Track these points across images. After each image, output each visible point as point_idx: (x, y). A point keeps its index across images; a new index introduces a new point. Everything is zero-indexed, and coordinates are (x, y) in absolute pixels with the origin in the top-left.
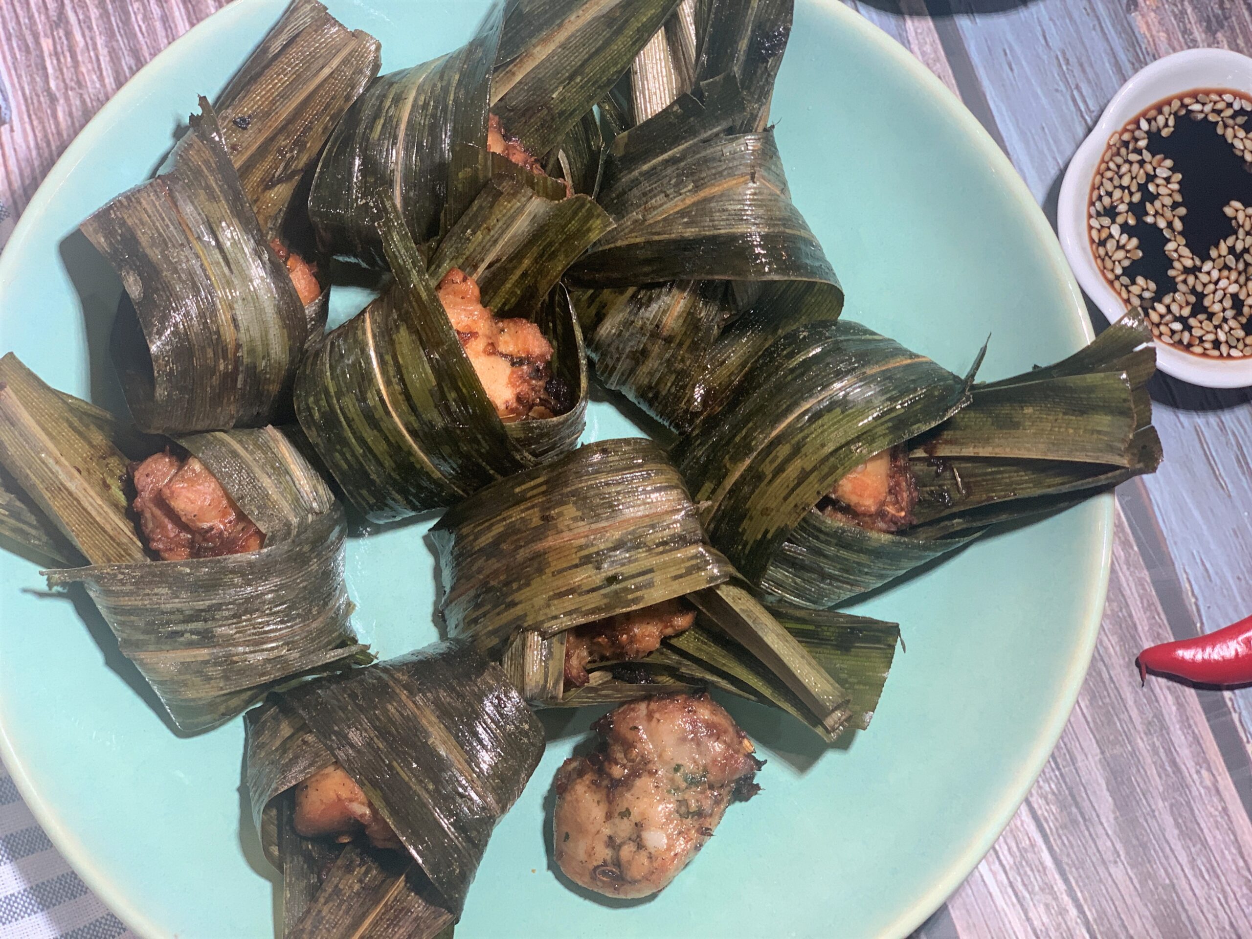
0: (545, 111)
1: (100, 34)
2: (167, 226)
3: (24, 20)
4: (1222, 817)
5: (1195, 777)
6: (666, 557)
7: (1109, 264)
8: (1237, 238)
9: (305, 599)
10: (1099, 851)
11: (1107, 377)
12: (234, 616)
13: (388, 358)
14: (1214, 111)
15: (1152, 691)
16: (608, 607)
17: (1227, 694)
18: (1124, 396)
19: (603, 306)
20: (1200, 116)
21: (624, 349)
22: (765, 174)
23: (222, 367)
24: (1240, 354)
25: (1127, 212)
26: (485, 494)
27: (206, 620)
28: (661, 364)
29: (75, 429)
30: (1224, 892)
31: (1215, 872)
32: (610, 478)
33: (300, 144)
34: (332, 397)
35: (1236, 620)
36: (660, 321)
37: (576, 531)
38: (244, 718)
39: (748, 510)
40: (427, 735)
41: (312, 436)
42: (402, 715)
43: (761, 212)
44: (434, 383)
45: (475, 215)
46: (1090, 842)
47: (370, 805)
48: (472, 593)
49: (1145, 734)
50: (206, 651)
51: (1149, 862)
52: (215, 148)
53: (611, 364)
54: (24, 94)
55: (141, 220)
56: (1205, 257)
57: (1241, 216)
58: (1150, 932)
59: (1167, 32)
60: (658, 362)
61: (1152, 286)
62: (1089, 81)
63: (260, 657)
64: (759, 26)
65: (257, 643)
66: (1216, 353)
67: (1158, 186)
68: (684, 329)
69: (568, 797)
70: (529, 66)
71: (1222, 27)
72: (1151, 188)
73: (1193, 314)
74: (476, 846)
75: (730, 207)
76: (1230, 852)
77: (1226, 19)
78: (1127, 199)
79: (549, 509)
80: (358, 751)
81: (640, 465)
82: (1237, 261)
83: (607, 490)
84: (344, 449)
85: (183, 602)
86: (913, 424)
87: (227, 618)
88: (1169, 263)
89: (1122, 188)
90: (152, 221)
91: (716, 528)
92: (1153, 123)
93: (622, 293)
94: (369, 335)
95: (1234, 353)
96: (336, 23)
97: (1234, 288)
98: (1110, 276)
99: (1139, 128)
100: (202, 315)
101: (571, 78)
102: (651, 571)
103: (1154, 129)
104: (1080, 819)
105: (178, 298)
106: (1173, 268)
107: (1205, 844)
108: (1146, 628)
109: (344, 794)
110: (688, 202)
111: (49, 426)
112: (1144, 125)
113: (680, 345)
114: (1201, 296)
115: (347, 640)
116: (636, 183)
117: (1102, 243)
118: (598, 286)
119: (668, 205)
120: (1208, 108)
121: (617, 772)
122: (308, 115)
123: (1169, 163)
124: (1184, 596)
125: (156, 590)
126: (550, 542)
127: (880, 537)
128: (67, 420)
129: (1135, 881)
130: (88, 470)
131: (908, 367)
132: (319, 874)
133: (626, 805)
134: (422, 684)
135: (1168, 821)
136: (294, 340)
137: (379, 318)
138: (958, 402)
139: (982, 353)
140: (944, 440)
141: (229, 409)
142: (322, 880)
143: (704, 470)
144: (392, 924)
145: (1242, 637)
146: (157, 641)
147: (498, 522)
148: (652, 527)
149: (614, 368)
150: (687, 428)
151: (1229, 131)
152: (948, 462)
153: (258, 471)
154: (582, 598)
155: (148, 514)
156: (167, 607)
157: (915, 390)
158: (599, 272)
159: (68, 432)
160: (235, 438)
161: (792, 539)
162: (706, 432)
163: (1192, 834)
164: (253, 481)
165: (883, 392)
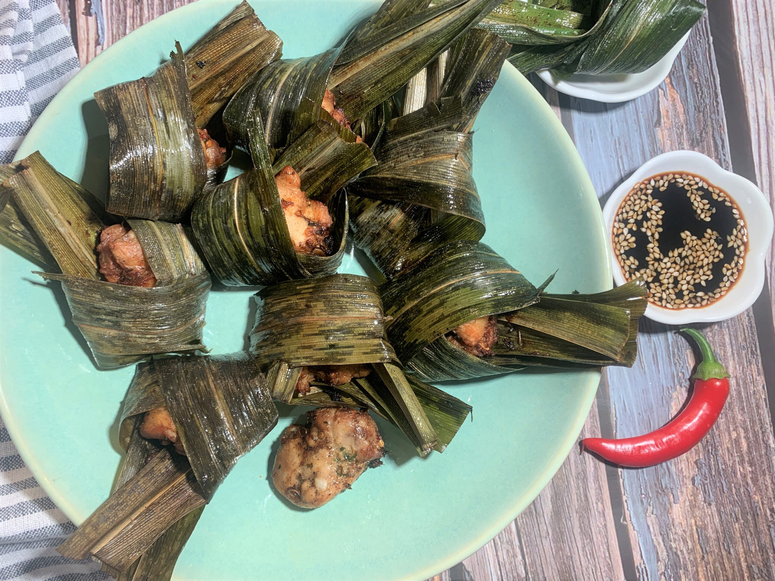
0: (359, 99)
1: (157, 13)
2: (139, 104)
4: (603, 529)
5: (595, 505)
6: (362, 342)
7: (618, 247)
8: (684, 250)
9: (174, 317)
10: (539, 530)
11: (619, 310)
12: (133, 318)
13: (243, 204)
14: (688, 184)
15: (584, 458)
16: (327, 360)
17: (620, 470)
18: (625, 322)
19: (364, 206)
20: (681, 185)
21: (369, 230)
22: (463, 156)
23: (152, 187)
24: (671, 307)
25: (633, 223)
26: (283, 286)
27: (117, 317)
28: (386, 243)
29: (74, 201)
30: (595, 566)
31: (593, 555)
32: (345, 294)
33: (230, 84)
34: (210, 217)
35: (634, 436)
36: (390, 221)
37: (321, 316)
38: (137, 365)
39: (410, 326)
40: (216, 404)
41: (197, 235)
42: (206, 390)
43: (456, 176)
44: (263, 224)
45: (305, 140)
46: (536, 524)
47: (177, 433)
48: (264, 332)
49: (576, 478)
50: (116, 332)
51: (563, 542)
53: (361, 236)
54: (112, 33)
55: (126, 98)
56: (666, 255)
57: (688, 239)
58: (555, 578)
59: (671, 141)
60: (384, 241)
61: (637, 263)
62: (628, 156)
63: (143, 340)
64: (481, 75)
65: (143, 334)
66: (659, 303)
67: (652, 214)
68: (401, 228)
69: (285, 448)
70: (355, 71)
71: (698, 145)
72: (648, 214)
73: (653, 282)
74: (226, 468)
75: (440, 169)
76: (603, 547)
77: (701, 142)
78: (635, 217)
79: (310, 302)
80: (178, 404)
81: (361, 291)
82: (681, 260)
83: (342, 299)
84: (212, 246)
85: (106, 305)
86: (505, 305)
87: (128, 318)
88: (647, 254)
89: (634, 211)
90: (132, 100)
91: (393, 329)
92: (657, 183)
93: (374, 202)
94: (236, 190)
95: (669, 306)
96: (260, 23)
97: (676, 274)
98: (618, 253)
99: (649, 183)
101: (376, 84)
102: (353, 347)
103: (657, 186)
104: (534, 512)
105: (134, 144)
106: (649, 256)
107: (592, 540)
108: (589, 427)
109: (165, 424)
110: (419, 162)
111: (58, 196)
112: (653, 183)
113: (397, 236)
114: (659, 274)
115: (197, 342)
116: (395, 146)
117: (618, 236)
118: (363, 195)
119: (408, 162)
120: (686, 182)
121: (312, 443)
122: (237, 70)
123: (660, 204)
124: (611, 416)
125: (94, 295)
126: (306, 319)
127: (473, 358)
128: (70, 195)
129: (554, 550)
130: (78, 224)
131: (509, 275)
132: (146, 459)
133: (312, 461)
134: (222, 375)
135: (576, 524)
136: (198, 183)
137: (242, 183)
138: (532, 300)
139: (551, 278)
140: (519, 317)
141: (155, 210)
142: (146, 463)
143: (394, 300)
144: (174, 497)
145: (637, 445)
146: (91, 321)
147: (284, 301)
148: (359, 324)
149: (362, 238)
150: (391, 277)
151: (693, 196)
152: (517, 327)
153: (164, 246)
154: (315, 352)
155: (103, 255)
156: (97, 305)
157: (510, 288)
158: (365, 188)
159: (69, 201)
160: (157, 225)
161: (429, 347)
162: (399, 281)
163: (586, 533)
164: (160, 249)
165: (494, 285)
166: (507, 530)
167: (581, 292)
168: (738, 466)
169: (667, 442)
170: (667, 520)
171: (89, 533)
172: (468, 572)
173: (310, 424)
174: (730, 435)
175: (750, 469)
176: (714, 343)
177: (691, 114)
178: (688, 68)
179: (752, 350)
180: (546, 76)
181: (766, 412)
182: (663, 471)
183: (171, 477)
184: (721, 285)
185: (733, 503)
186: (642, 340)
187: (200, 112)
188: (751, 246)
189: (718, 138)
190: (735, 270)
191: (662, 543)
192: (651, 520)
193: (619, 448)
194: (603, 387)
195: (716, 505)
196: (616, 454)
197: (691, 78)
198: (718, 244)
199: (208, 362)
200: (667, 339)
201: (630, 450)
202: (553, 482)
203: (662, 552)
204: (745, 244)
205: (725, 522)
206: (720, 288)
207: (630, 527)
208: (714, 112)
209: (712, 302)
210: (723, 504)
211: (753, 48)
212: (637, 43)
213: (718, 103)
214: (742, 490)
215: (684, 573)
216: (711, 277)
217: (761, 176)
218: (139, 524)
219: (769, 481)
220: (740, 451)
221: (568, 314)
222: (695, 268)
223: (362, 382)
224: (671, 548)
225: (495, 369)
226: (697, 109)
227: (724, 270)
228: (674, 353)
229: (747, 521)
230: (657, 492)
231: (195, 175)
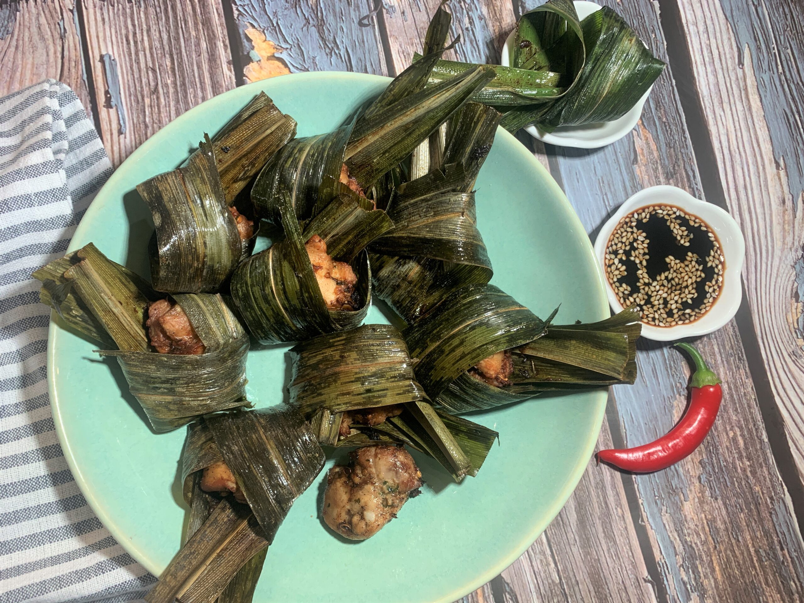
0: (369, 167)
2: (178, 193)
3: (138, 88)
4: (624, 531)
5: (615, 511)
6: (394, 384)
7: (611, 276)
8: (670, 273)
9: (222, 378)
10: (567, 539)
11: (618, 335)
12: (186, 383)
13: (278, 272)
14: (667, 214)
15: (601, 469)
16: (364, 404)
17: (633, 476)
18: (624, 345)
19: (383, 262)
20: (661, 216)
21: (389, 283)
22: (468, 213)
23: (196, 265)
24: (664, 325)
25: (623, 254)
26: (316, 340)
27: (172, 384)
28: (405, 292)
29: (123, 283)
30: (621, 565)
31: (618, 556)
32: (375, 342)
33: (252, 164)
34: (248, 286)
35: (643, 444)
36: (408, 273)
37: (355, 365)
38: (187, 427)
39: (435, 366)
40: (269, 453)
41: (237, 302)
42: (259, 442)
43: (464, 231)
44: (298, 288)
45: (329, 212)
46: (564, 534)
47: (237, 484)
48: (303, 384)
49: (595, 488)
50: (171, 397)
51: (590, 547)
52: (209, 159)
54: (133, 122)
55: (166, 188)
56: (654, 279)
57: (673, 263)
58: (586, 579)
59: (648, 176)
61: (629, 289)
62: (611, 192)
63: (196, 403)
64: (477, 142)
65: (195, 397)
66: (653, 323)
67: (638, 244)
68: (418, 279)
69: (333, 487)
70: (365, 144)
71: (673, 177)
72: (635, 244)
73: (645, 304)
74: (284, 511)
75: (450, 227)
76: (626, 548)
77: (675, 174)
78: (623, 248)
79: (344, 352)
80: (235, 457)
81: (388, 338)
82: (668, 283)
83: (372, 348)
84: (252, 312)
85: (161, 374)
86: (518, 340)
87: (182, 384)
88: (638, 279)
89: (622, 243)
90: (171, 189)
91: (419, 370)
92: (640, 215)
93: (392, 258)
94: (270, 260)
95: (661, 324)
96: (276, 109)
97: (665, 295)
98: (611, 281)
99: (633, 217)
100: (188, 239)
101: (384, 153)
102: (387, 389)
103: (640, 218)
104: (561, 522)
105: (178, 229)
106: (639, 282)
107: (615, 542)
108: (602, 440)
109: (225, 476)
110: (430, 221)
111: (110, 280)
112: (636, 216)
113: (415, 286)
114: (650, 297)
115: (241, 399)
116: (407, 207)
117: (610, 266)
118: (382, 253)
119: (420, 221)
120: (665, 213)
121: (357, 480)
122: (258, 151)
123: (644, 234)
124: (621, 428)
125: (149, 366)
126: (342, 368)
127: (494, 389)
128: (119, 278)
129: (582, 555)
130: (127, 303)
131: (518, 312)
132: (209, 511)
133: (359, 497)
134: (271, 427)
135: (600, 529)
136: (234, 257)
137: (276, 253)
138: (541, 332)
139: (556, 312)
140: (530, 348)
141: (198, 284)
142: (209, 514)
143: (417, 343)
144: (239, 542)
145: (646, 452)
146: (147, 390)
147: (320, 354)
148: (390, 368)
149: (383, 290)
150: (412, 322)
151: (672, 225)
152: (530, 357)
153: (208, 315)
154: (353, 397)
155: (152, 328)
156: (154, 375)
157: (521, 323)
158: (383, 247)
159: (119, 284)
160: (199, 297)
161: (454, 383)
162: (420, 326)
163: (610, 537)
164: (205, 320)
165: (506, 322)
166: (538, 541)
167: (583, 322)
168: (737, 462)
169: (672, 446)
170: (680, 516)
171: (170, 582)
172: (508, 584)
173: (353, 463)
174: (727, 434)
175: (748, 463)
176: (705, 353)
177: (663, 150)
178: (656, 109)
179: (739, 357)
180: (533, 130)
181: (757, 410)
182: (672, 473)
183: (233, 525)
184: (705, 301)
185: (737, 495)
186: (641, 357)
187: (227, 191)
188: (727, 264)
189: (689, 169)
190: (716, 287)
191: (678, 539)
192: (666, 518)
193: (631, 456)
194: (611, 403)
195: (722, 499)
196: (629, 462)
197: (659, 118)
198: (699, 265)
199: (256, 416)
200: (663, 354)
201: (641, 457)
202: (575, 494)
203: (679, 546)
204: (722, 263)
205: (731, 514)
206: (705, 304)
207: (648, 527)
208: (683, 147)
209: (699, 318)
210: (728, 498)
211: (712, 87)
212: (609, 98)
213: (685, 138)
214: (743, 483)
215: (700, 563)
216: (696, 295)
217: (730, 200)
218: (212, 568)
219: (766, 473)
220: (737, 448)
221: (573, 342)
222: (680, 288)
223: (396, 421)
224: (686, 542)
225: (515, 397)
226: (668, 145)
227: (707, 288)
228: (671, 366)
229: (750, 510)
230: (669, 493)
231: (232, 250)
